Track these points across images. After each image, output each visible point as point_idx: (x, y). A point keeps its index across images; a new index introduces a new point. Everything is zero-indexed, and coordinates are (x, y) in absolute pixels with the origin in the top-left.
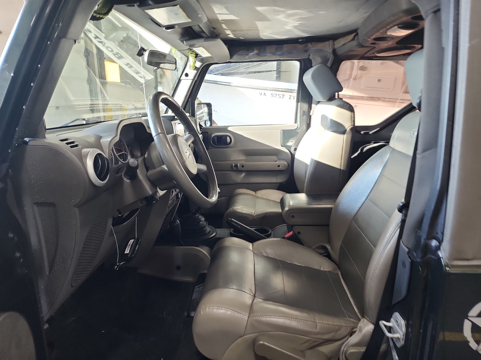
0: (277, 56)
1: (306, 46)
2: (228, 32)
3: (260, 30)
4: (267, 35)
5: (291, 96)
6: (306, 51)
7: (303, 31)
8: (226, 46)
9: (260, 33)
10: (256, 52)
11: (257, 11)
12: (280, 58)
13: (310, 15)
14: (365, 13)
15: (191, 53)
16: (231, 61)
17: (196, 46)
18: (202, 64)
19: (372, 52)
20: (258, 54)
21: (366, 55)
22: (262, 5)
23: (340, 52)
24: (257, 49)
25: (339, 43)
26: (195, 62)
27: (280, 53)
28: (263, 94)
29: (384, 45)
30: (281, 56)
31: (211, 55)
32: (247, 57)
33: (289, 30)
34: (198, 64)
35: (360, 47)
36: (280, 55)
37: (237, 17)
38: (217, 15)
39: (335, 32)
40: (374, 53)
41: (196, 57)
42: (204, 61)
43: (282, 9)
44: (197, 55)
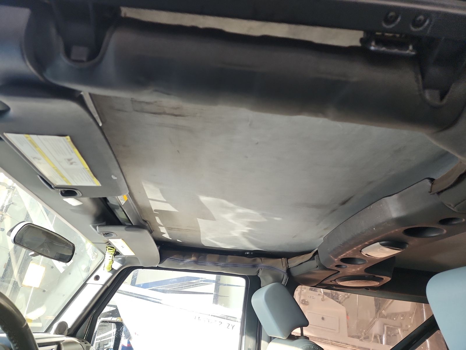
0: (219, 268)
1: (255, 260)
2: (163, 230)
3: (201, 231)
4: (210, 240)
5: (229, 324)
6: (254, 266)
7: (251, 242)
8: (157, 247)
9: (201, 236)
10: (193, 258)
11: (201, 203)
12: (223, 270)
13: (264, 220)
14: (325, 229)
15: (109, 249)
16: (160, 266)
17: (114, 235)
18: (122, 265)
19: (333, 278)
20: (196, 262)
21: (325, 282)
22: (208, 195)
23: (296, 273)
24: (195, 256)
25: (294, 262)
26: (113, 261)
27: (222, 264)
28: (197, 318)
29: (351, 269)
30: (224, 269)
31: (134, 254)
32: (181, 264)
33: (235, 238)
34: (117, 266)
35: (321, 269)
36: (223, 267)
37: (176, 208)
38: (150, 201)
39: (287, 249)
40: (335, 280)
41: (115, 255)
42: (126, 262)
43: (231, 205)
44: (117, 253)
